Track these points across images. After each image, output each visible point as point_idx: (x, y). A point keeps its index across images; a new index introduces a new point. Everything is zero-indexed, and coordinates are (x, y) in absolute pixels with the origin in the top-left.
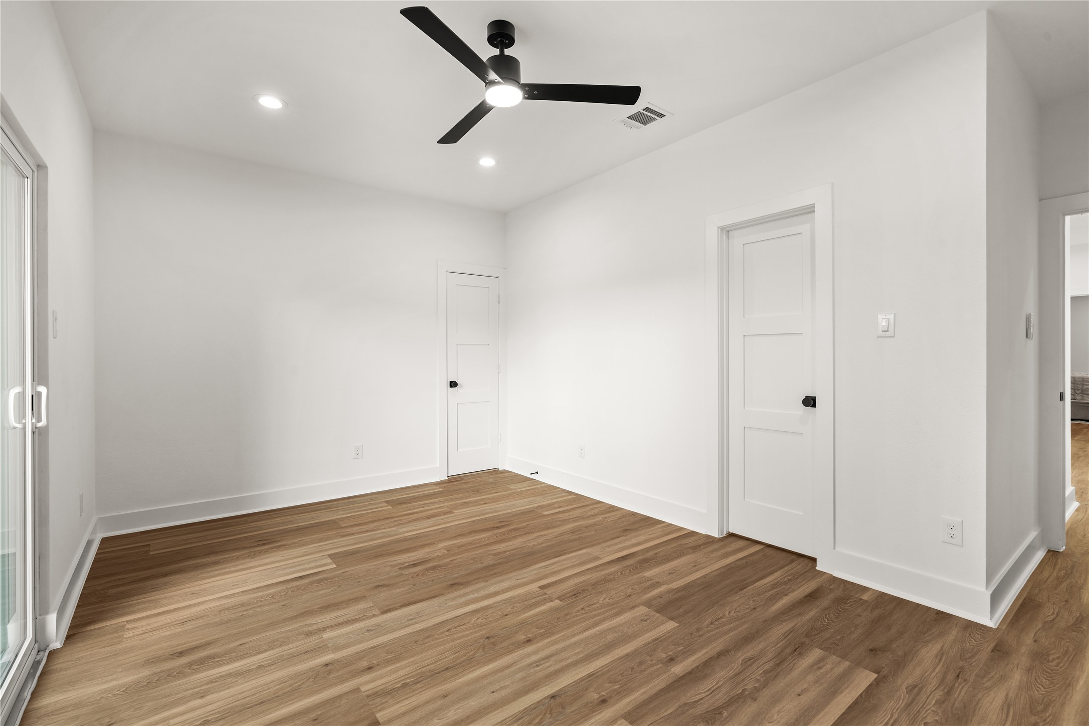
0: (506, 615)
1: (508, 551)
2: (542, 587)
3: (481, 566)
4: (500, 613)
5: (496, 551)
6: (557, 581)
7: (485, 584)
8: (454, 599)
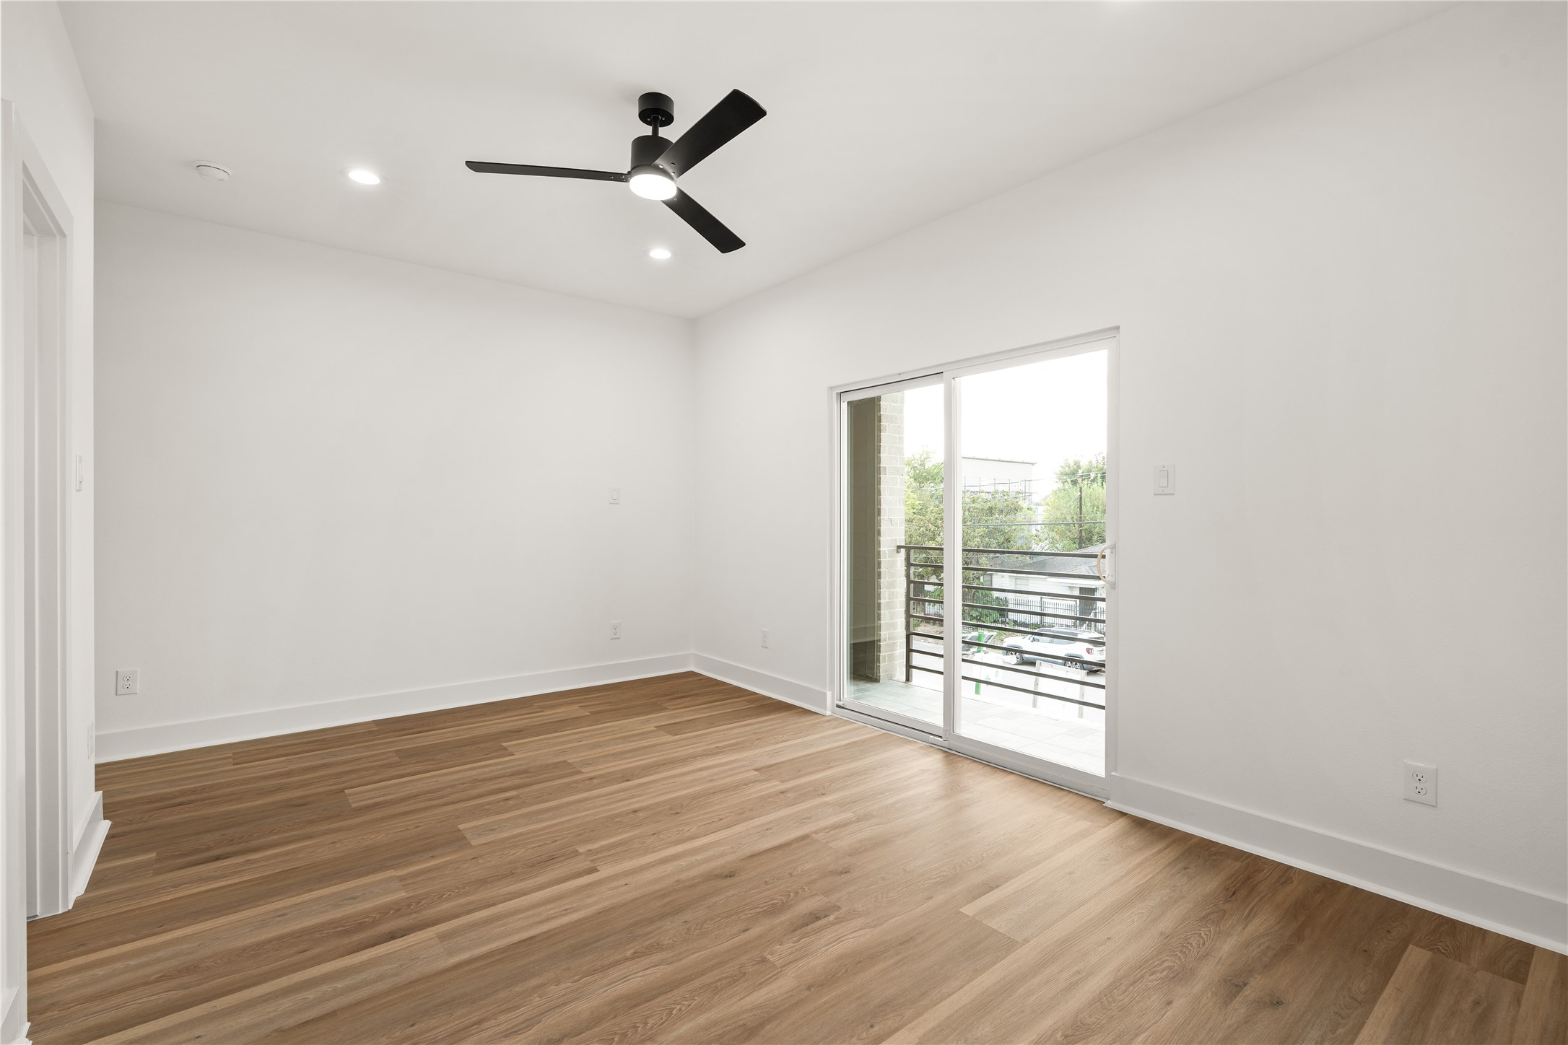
0: (654, 834)
1: (627, 959)
2: (594, 870)
3: (688, 916)
4: (661, 836)
5: (655, 958)
6: (564, 882)
7: (679, 878)
8: (723, 854)
